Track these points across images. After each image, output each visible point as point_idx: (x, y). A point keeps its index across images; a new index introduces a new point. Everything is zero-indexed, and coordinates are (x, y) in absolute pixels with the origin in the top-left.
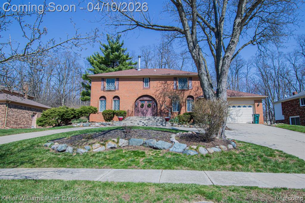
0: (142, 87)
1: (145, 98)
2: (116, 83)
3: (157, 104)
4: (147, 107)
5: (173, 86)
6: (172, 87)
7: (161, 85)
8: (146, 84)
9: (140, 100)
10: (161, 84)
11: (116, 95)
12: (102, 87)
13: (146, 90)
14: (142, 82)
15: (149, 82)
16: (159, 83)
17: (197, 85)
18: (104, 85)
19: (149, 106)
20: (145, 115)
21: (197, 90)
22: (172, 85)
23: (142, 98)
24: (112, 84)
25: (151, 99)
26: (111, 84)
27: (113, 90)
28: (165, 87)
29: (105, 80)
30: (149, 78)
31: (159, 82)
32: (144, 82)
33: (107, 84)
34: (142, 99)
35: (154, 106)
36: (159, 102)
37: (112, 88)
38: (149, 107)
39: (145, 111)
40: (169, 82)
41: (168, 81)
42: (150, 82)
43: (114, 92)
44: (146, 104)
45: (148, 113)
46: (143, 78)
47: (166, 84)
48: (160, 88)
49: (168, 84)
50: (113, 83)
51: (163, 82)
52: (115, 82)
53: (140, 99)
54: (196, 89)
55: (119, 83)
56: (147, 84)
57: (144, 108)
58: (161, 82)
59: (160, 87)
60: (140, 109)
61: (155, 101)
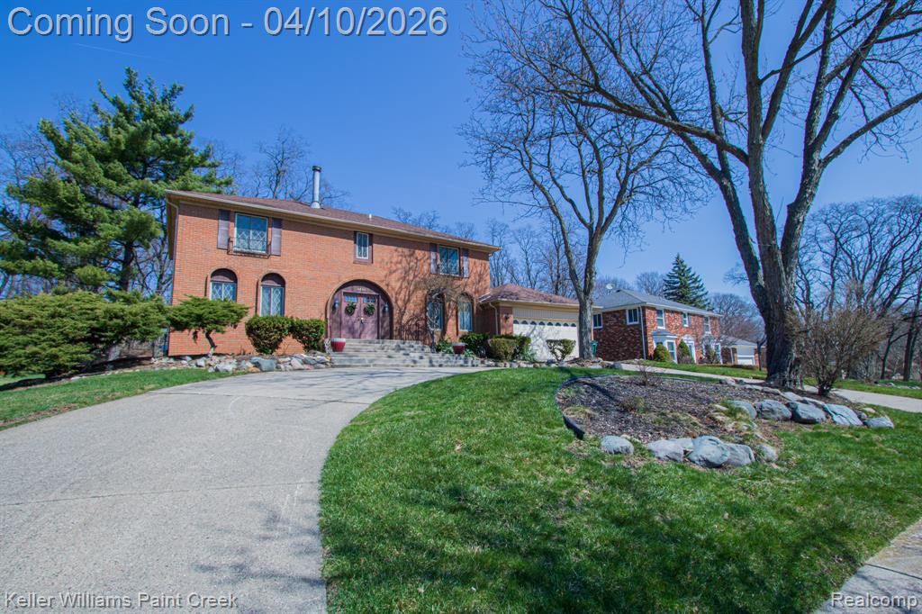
0: (352, 257)
1: (360, 289)
2: (274, 234)
3: (391, 308)
4: (362, 312)
5: (430, 264)
6: (426, 267)
7: (400, 258)
8: (360, 249)
9: (344, 293)
10: (401, 256)
11: (275, 271)
12: (222, 239)
13: (362, 266)
14: (353, 242)
15: (371, 244)
16: (395, 254)
17: (479, 269)
18: (228, 232)
19: (368, 312)
20: (357, 335)
21: (479, 281)
22: (427, 262)
23: (349, 288)
24: (254, 234)
25: (374, 293)
26: (251, 232)
27: (260, 255)
28: (412, 264)
29: (232, 218)
30: (371, 235)
31: (396, 250)
32: (355, 243)
33: (239, 232)
34: (350, 291)
35: (384, 311)
36: (396, 301)
37: (257, 247)
38: (370, 315)
39: (357, 325)
40: (419, 253)
41: (417, 251)
42: (374, 245)
43: (266, 262)
44: (361, 303)
45: (366, 330)
46: (355, 232)
47: (412, 258)
48: (399, 266)
49: (417, 259)
50: (258, 230)
51: (406, 251)
52: (270, 229)
53: (344, 290)
54: (478, 278)
55: (281, 234)
56: (365, 251)
57: (355, 315)
58: (400, 249)
59: (397, 263)
60: (345, 318)
61: (386, 298)
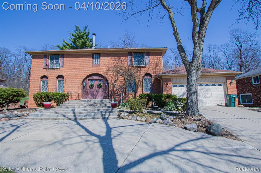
0: (92, 64)
1: (95, 77)
2: (61, 60)
3: (108, 84)
4: (97, 87)
5: (128, 62)
6: (126, 64)
7: (113, 61)
8: (95, 61)
9: (89, 80)
10: (114, 60)
11: (60, 74)
12: (44, 65)
13: (96, 68)
14: (92, 58)
15: (100, 58)
16: (111, 60)
17: (156, 61)
18: (46, 62)
19: (99, 86)
20: (95, 97)
21: (156, 67)
22: (126, 61)
23: (91, 77)
24: (56, 62)
25: (102, 78)
26: (55, 61)
27: (56, 69)
28: (119, 63)
29: (48, 57)
30: (100, 54)
31: (111, 59)
33: (51, 62)
34: (91, 79)
35: (106, 86)
36: (111, 81)
37: (56, 66)
38: (100, 88)
39: (95, 93)
40: (122, 58)
41: (121, 57)
42: (101, 58)
43: (58, 71)
44: (96, 83)
45: (99, 94)
46: (93, 54)
47: (119, 61)
48: (112, 65)
49: (121, 61)
50: (57, 60)
51: (116, 58)
53: (89, 78)
54: (155, 66)
55: (63, 60)
56: (98, 61)
57: (94, 88)
58: (113, 58)
59: (112, 64)
60: (89, 90)
61: (106, 80)
